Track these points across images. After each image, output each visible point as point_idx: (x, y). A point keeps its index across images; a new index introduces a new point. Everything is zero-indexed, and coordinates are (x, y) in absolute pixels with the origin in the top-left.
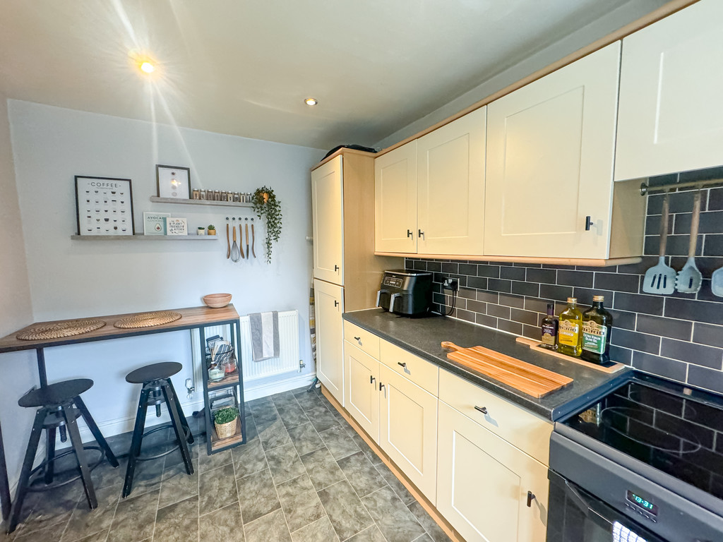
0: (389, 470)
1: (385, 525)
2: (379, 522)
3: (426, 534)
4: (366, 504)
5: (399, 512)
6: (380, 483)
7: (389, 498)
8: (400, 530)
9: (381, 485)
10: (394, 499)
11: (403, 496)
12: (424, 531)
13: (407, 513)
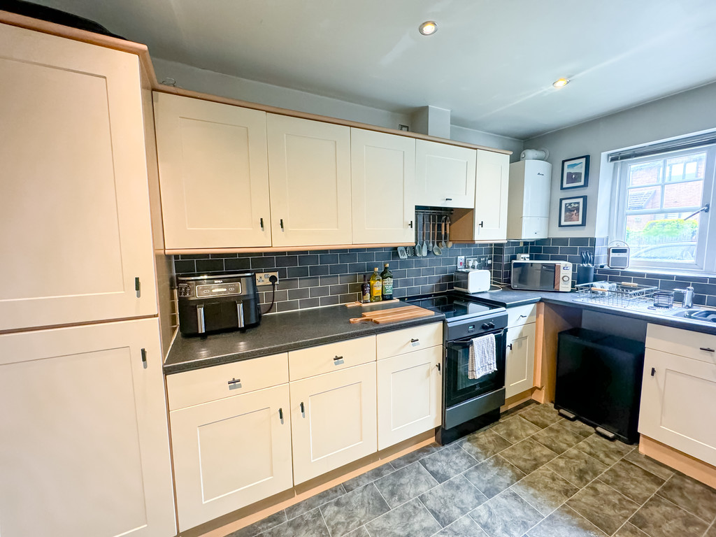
0: (298, 505)
1: (365, 515)
2: (362, 521)
3: (375, 482)
4: (340, 534)
5: (353, 500)
6: (314, 516)
7: (336, 509)
8: (371, 502)
9: (318, 516)
10: (338, 504)
11: (335, 495)
12: (372, 484)
13: (354, 494)
